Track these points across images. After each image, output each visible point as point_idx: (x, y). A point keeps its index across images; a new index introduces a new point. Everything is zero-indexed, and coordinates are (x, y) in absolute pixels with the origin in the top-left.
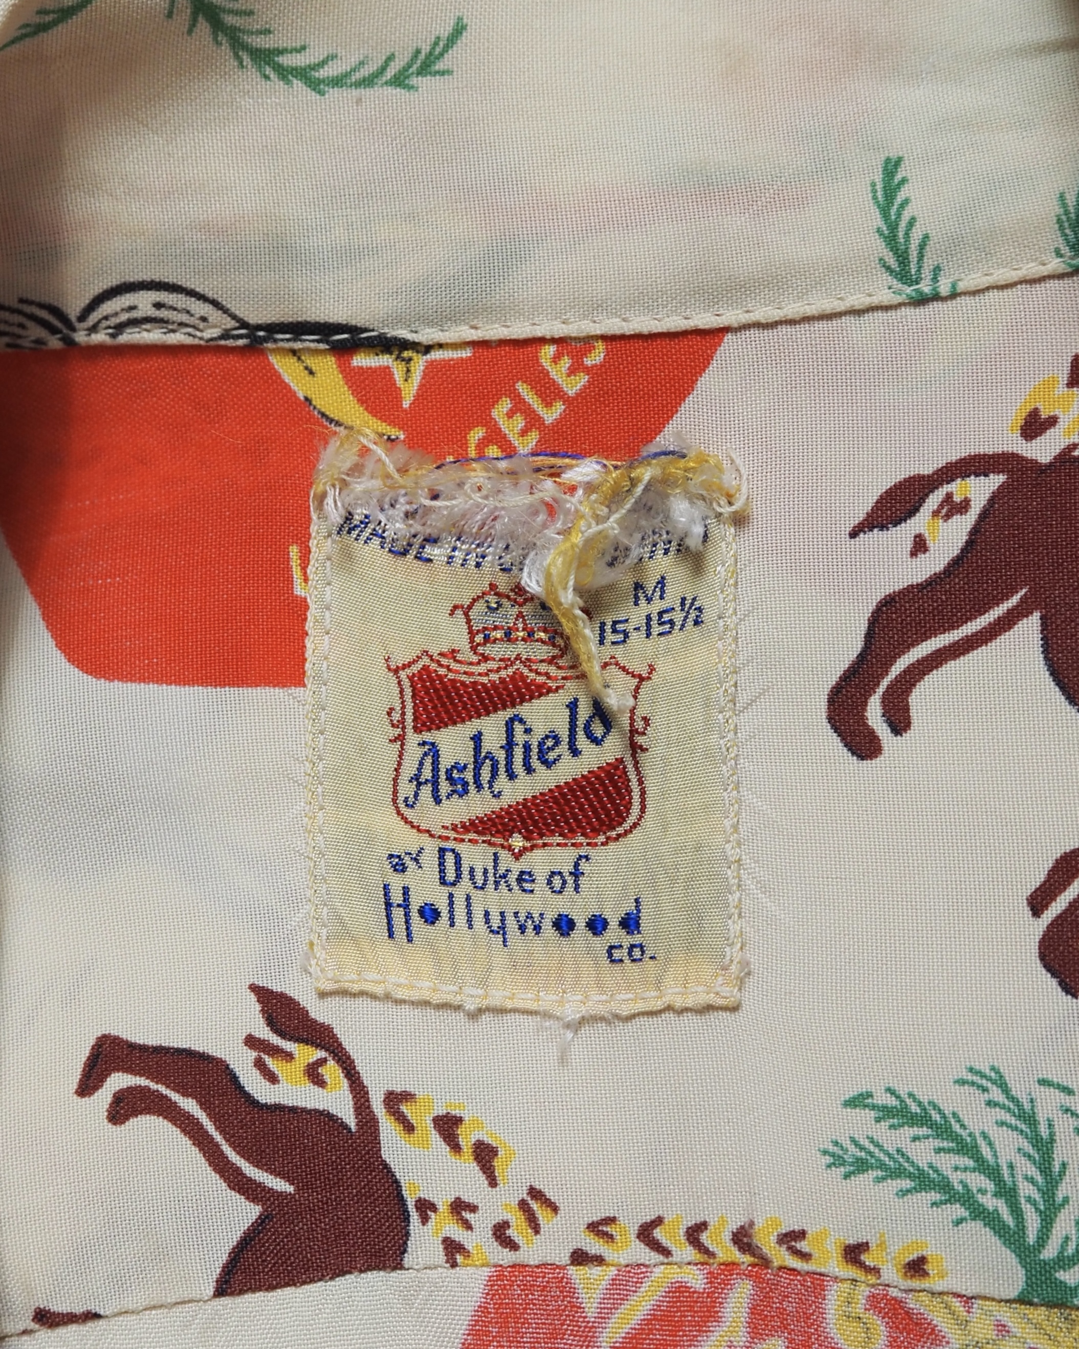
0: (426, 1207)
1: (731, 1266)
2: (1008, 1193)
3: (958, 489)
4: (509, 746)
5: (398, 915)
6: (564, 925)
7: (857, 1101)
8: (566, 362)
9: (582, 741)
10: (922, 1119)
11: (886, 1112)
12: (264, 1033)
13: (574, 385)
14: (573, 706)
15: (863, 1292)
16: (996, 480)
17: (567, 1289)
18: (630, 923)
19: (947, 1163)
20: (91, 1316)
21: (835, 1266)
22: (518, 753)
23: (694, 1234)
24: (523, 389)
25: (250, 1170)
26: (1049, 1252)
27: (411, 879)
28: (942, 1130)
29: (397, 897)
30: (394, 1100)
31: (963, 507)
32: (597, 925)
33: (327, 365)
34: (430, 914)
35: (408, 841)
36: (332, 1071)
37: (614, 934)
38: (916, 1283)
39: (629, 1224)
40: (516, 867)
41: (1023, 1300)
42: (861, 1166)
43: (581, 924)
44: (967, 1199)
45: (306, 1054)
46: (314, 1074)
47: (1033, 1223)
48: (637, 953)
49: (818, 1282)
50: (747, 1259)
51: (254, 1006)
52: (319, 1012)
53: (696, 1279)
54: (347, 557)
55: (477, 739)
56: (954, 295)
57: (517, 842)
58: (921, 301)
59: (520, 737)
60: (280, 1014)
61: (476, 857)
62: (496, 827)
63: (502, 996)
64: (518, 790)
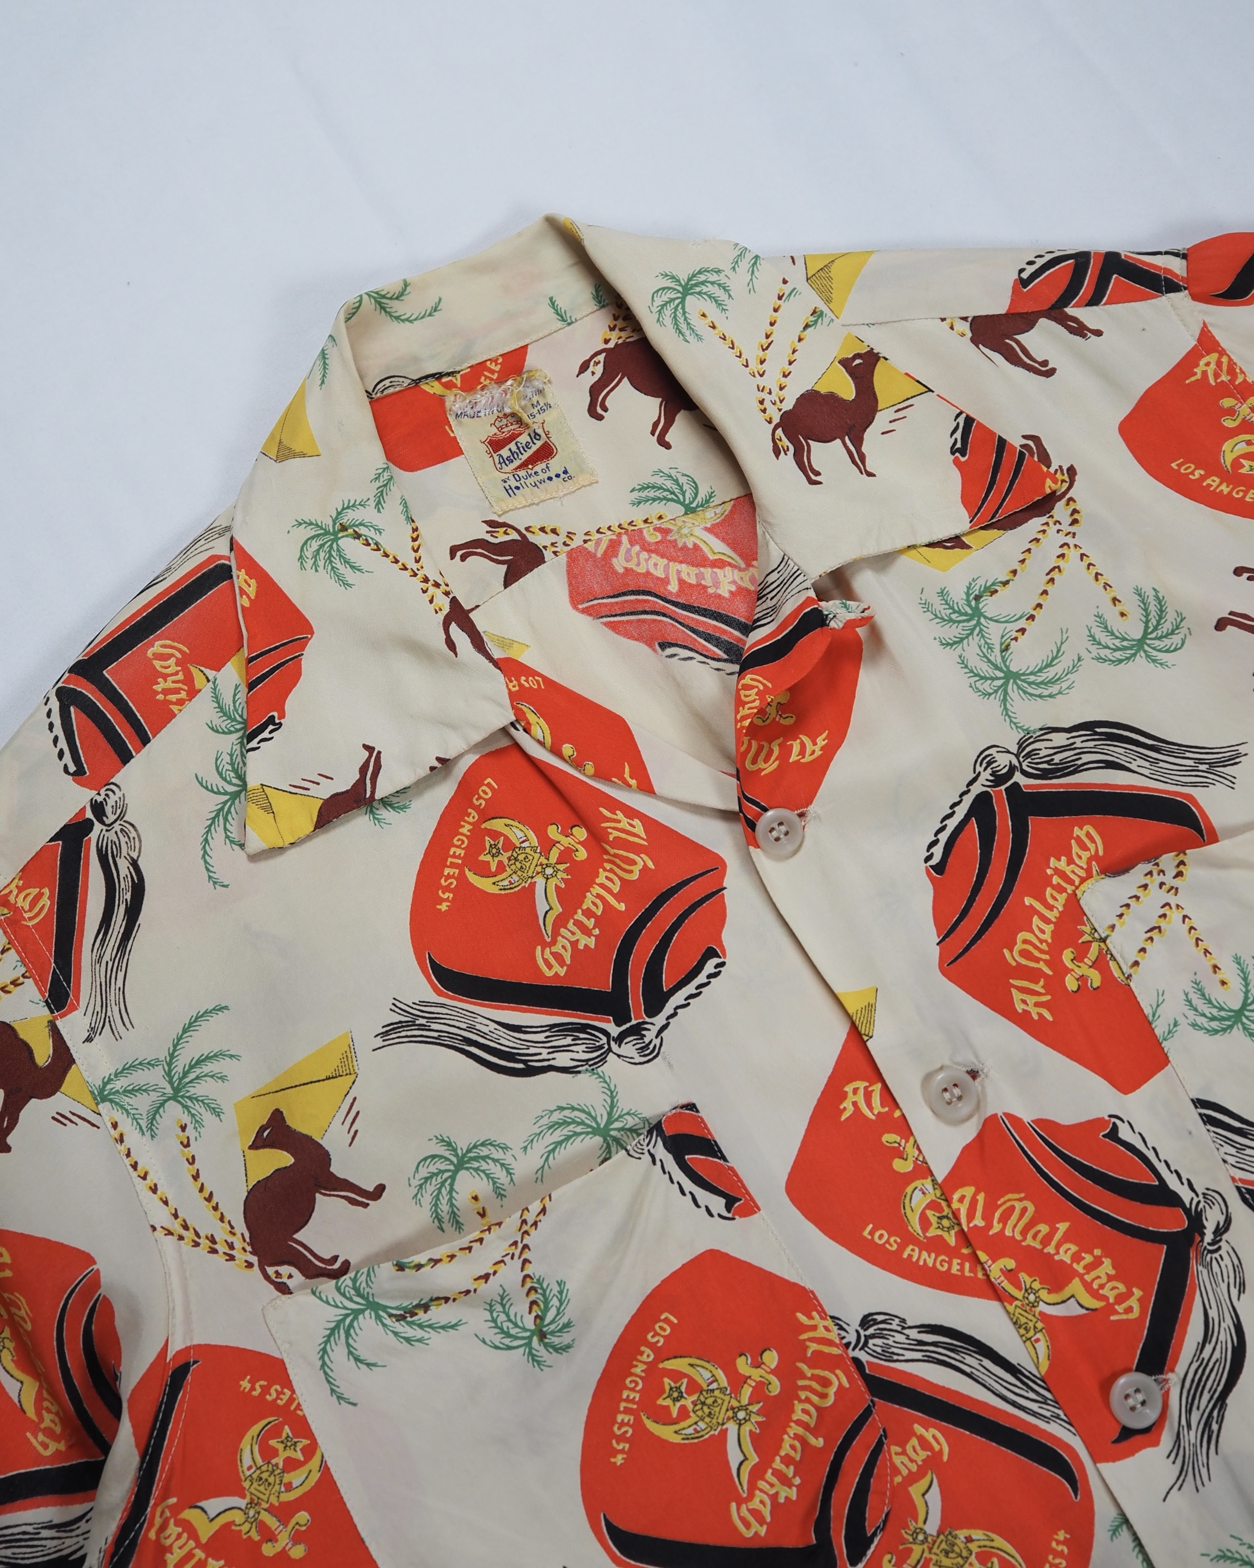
1: (620, 533)
2: (673, 494)
3: (596, 359)
4: (518, 448)
5: (510, 491)
6: (550, 479)
7: (633, 490)
8: (494, 364)
9: (535, 441)
10: (648, 487)
11: (640, 490)
12: (491, 529)
13: (498, 368)
14: (529, 435)
15: (651, 529)
16: (604, 355)
17: (585, 549)
18: (565, 472)
19: (657, 494)
20: (477, 606)
21: (643, 525)
22: (521, 449)
23: (609, 528)
24: (486, 373)
25: (500, 558)
26: (687, 502)
27: (509, 483)
28: (654, 487)
29: (508, 488)
31: (599, 362)
32: (558, 476)
33: (436, 384)
34: (517, 488)
35: (505, 476)
36: (510, 531)
37: (563, 476)
38: (662, 521)
39: (594, 531)
40: (533, 472)
41: (686, 514)
42: (639, 503)
43: (554, 478)
44: (664, 498)
45: (502, 530)
46: (505, 533)
47: (681, 498)
48: (570, 478)
49: (641, 530)
50: (623, 531)
51: (485, 525)
52: (500, 520)
53: (614, 538)
55: (510, 450)
56: (576, 321)
57: (530, 466)
58: (569, 324)
59: (519, 445)
60: (492, 524)
61: (522, 473)
62: (524, 465)
63: (542, 498)
64: (525, 456)
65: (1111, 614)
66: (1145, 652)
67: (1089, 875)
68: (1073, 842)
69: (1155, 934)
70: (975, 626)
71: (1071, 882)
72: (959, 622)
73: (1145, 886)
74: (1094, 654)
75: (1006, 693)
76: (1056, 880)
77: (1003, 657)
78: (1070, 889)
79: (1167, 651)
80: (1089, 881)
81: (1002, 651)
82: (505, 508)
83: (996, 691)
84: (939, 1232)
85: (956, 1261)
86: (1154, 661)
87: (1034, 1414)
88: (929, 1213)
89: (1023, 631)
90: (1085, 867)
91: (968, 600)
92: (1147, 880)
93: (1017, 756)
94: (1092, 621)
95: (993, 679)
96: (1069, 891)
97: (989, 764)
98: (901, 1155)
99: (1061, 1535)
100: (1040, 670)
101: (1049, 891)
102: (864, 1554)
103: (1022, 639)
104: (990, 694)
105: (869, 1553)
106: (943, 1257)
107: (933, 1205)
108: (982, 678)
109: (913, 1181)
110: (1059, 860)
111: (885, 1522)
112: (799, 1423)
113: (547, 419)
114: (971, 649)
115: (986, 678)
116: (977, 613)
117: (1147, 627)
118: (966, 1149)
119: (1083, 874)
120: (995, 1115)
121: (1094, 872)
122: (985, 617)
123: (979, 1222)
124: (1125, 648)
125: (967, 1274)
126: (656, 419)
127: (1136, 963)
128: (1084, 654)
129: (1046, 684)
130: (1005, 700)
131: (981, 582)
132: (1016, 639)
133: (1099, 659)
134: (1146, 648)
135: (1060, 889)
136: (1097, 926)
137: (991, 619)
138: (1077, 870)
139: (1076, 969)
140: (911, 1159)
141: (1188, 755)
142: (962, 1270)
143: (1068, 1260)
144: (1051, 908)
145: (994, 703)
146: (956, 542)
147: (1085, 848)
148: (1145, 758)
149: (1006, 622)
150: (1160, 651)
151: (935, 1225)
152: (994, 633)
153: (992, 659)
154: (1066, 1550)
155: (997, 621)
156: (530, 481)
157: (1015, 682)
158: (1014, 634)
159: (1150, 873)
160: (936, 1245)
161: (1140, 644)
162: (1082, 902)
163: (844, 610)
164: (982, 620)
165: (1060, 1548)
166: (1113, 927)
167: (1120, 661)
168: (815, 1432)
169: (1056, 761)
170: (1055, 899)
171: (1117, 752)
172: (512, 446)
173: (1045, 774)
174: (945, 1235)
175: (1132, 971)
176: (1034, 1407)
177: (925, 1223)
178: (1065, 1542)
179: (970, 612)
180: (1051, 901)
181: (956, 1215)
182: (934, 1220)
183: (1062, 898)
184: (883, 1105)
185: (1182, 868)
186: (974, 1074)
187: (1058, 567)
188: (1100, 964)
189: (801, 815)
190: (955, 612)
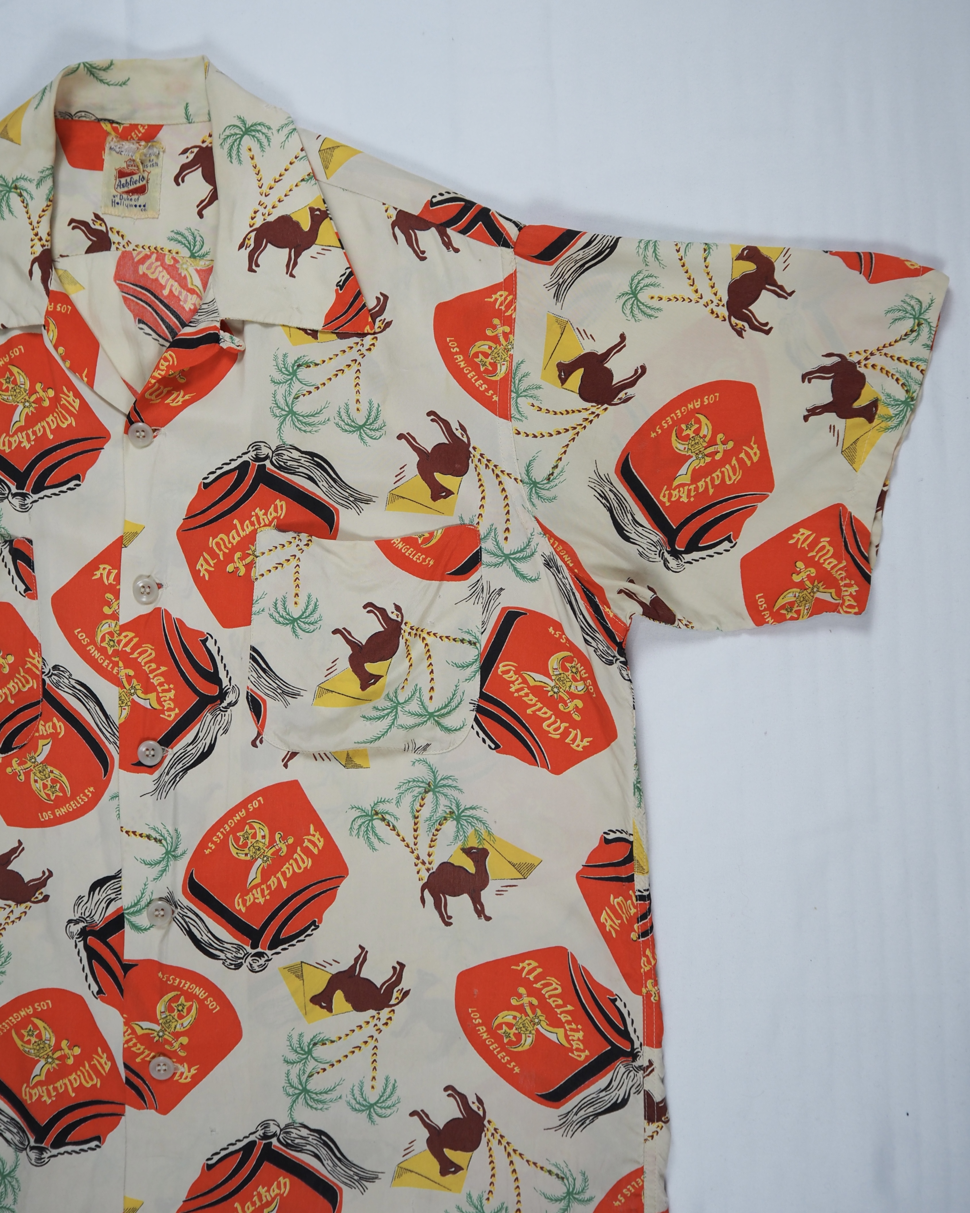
0: (114, 243)
1: (153, 252)
2: (189, 243)
3: (193, 149)
4: (131, 181)
5: (114, 203)
6: (136, 206)
7: (172, 231)
8: (142, 128)
9: (140, 181)
10: (180, 234)
11: (175, 233)
12: (94, 219)
13: (143, 131)
14: (139, 176)
15: (170, 256)
16: (198, 149)
17: (132, 254)
18: (144, 206)
21: (167, 253)
22: (132, 183)
23: (149, 247)
25: (91, 237)
26: (194, 251)
27: (116, 198)
28: (182, 235)
29: (114, 201)
30: (111, 229)
31: (193, 152)
32: (140, 206)
34: (118, 203)
35: (115, 193)
36: (103, 224)
37: (142, 207)
38: (177, 255)
39: (141, 246)
40: (130, 198)
41: (190, 257)
42: (172, 240)
43: (138, 206)
44: (184, 244)
45: (100, 222)
46: (101, 225)
47: (192, 247)
48: (145, 210)
49: (165, 255)
50: (156, 251)
51: (93, 216)
52: (102, 216)
53: (149, 253)
54: (110, 154)
55: (126, 180)
57: (130, 194)
60: (97, 216)
61: (125, 196)
62: (127, 192)
63: (127, 215)
64: (131, 187)
65: (353, 407)
66: (360, 432)
67: (269, 525)
68: (273, 505)
69: (279, 566)
70: (289, 379)
71: (259, 523)
72: (284, 374)
73: (291, 543)
74: (336, 421)
75: (285, 420)
76: (254, 519)
77: (293, 401)
78: (257, 526)
79: (371, 438)
80: (267, 527)
81: (294, 398)
82: (107, 212)
83: (280, 417)
84: (107, 646)
85: (107, 661)
86: (362, 439)
87: (106, 738)
88: (107, 636)
89: (310, 392)
90: (270, 520)
91: (294, 365)
92: (292, 540)
93: (273, 452)
94: (343, 406)
95: (282, 410)
96: (256, 527)
97: (257, 449)
98: (109, 605)
99: (92, 789)
100: (307, 416)
101: (247, 522)
102: (8, 752)
103: (307, 396)
104: (277, 416)
105: (10, 753)
106: (102, 657)
107: (111, 634)
108: (278, 407)
109: (108, 619)
110: (261, 510)
111: (22, 746)
112: (9, 689)
113: (152, 172)
114: (282, 390)
115: (279, 407)
116: (294, 373)
117: (367, 421)
118: (140, 617)
119: (267, 522)
120: (160, 608)
121: (273, 524)
122: (297, 378)
123: (128, 649)
124: (352, 426)
125: (109, 668)
126: (204, 198)
127: (263, 575)
128: (332, 419)
129: (306, 424)
130: (282, 423)
131: (306, 359)
132: (304, 395)
133: (337, 424)
134: (362, 431)
135: (252, 524)
136: (257, 549)
137: (298, 380)
138: (266, 520)
139: (237, 563)
140: (113, 609)
141: (348, 490)
142: (107, 666)
143: (156, 684)
144: (243, 530)
145: (277, 422)
146: (314, 334)
147: (276, 511)
148: (328, 482)
149: (305, 384)
150: (368, 435)
151: (107, 642)
152: (296, 387)
153: (288, 400)
154: (90, 795)
155: (301, 382)
156: (127, 202)
157: (292, 417)
158: (305, 392)
159: (295, 538)
160: (102, 651)
161: (361, 427)
162: (258, 535)
163: (230, 340)
164: (294, 378)
165: (88, 793)
166: (263, 553)
167: (346, 431)
168: (13, 697)
169: (288, 464)
170: (248, 527)
171: (317, 474)
172: (129, 179)
173: (280, 468)
174: (109, 648)
175: (259, 577)
176: (108, 735)
177: (103, 639)
178: (92, 792)
179: (291, 371)
180: (245, 527)
181: (119, 642)
182: (107, 640)
183: (251, 528)
184: (114, 580)
185: (309, 542)
186: (160, 586)
187: (343, 371)
188: (249, 567)
189: (154, 431)
190: (285, 367)
